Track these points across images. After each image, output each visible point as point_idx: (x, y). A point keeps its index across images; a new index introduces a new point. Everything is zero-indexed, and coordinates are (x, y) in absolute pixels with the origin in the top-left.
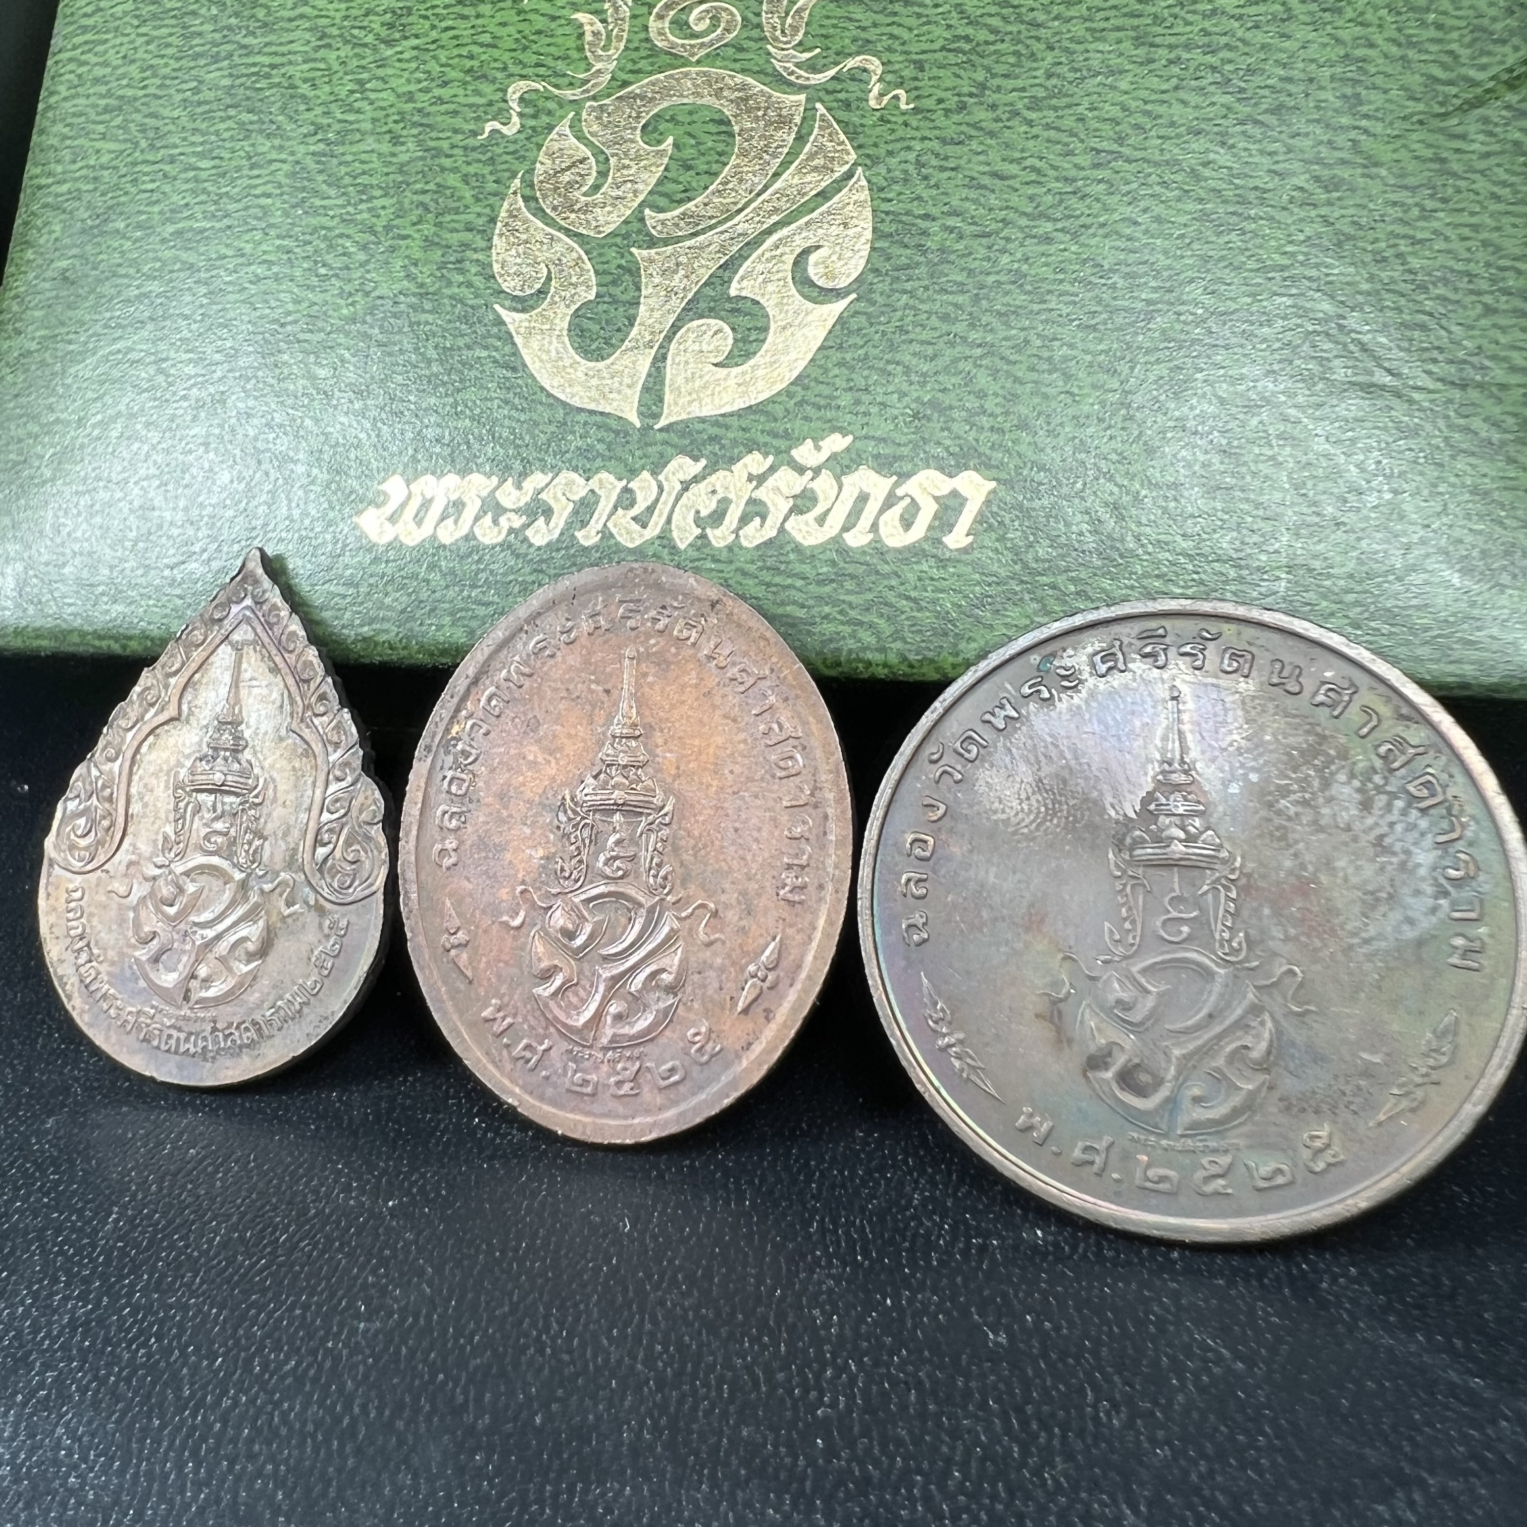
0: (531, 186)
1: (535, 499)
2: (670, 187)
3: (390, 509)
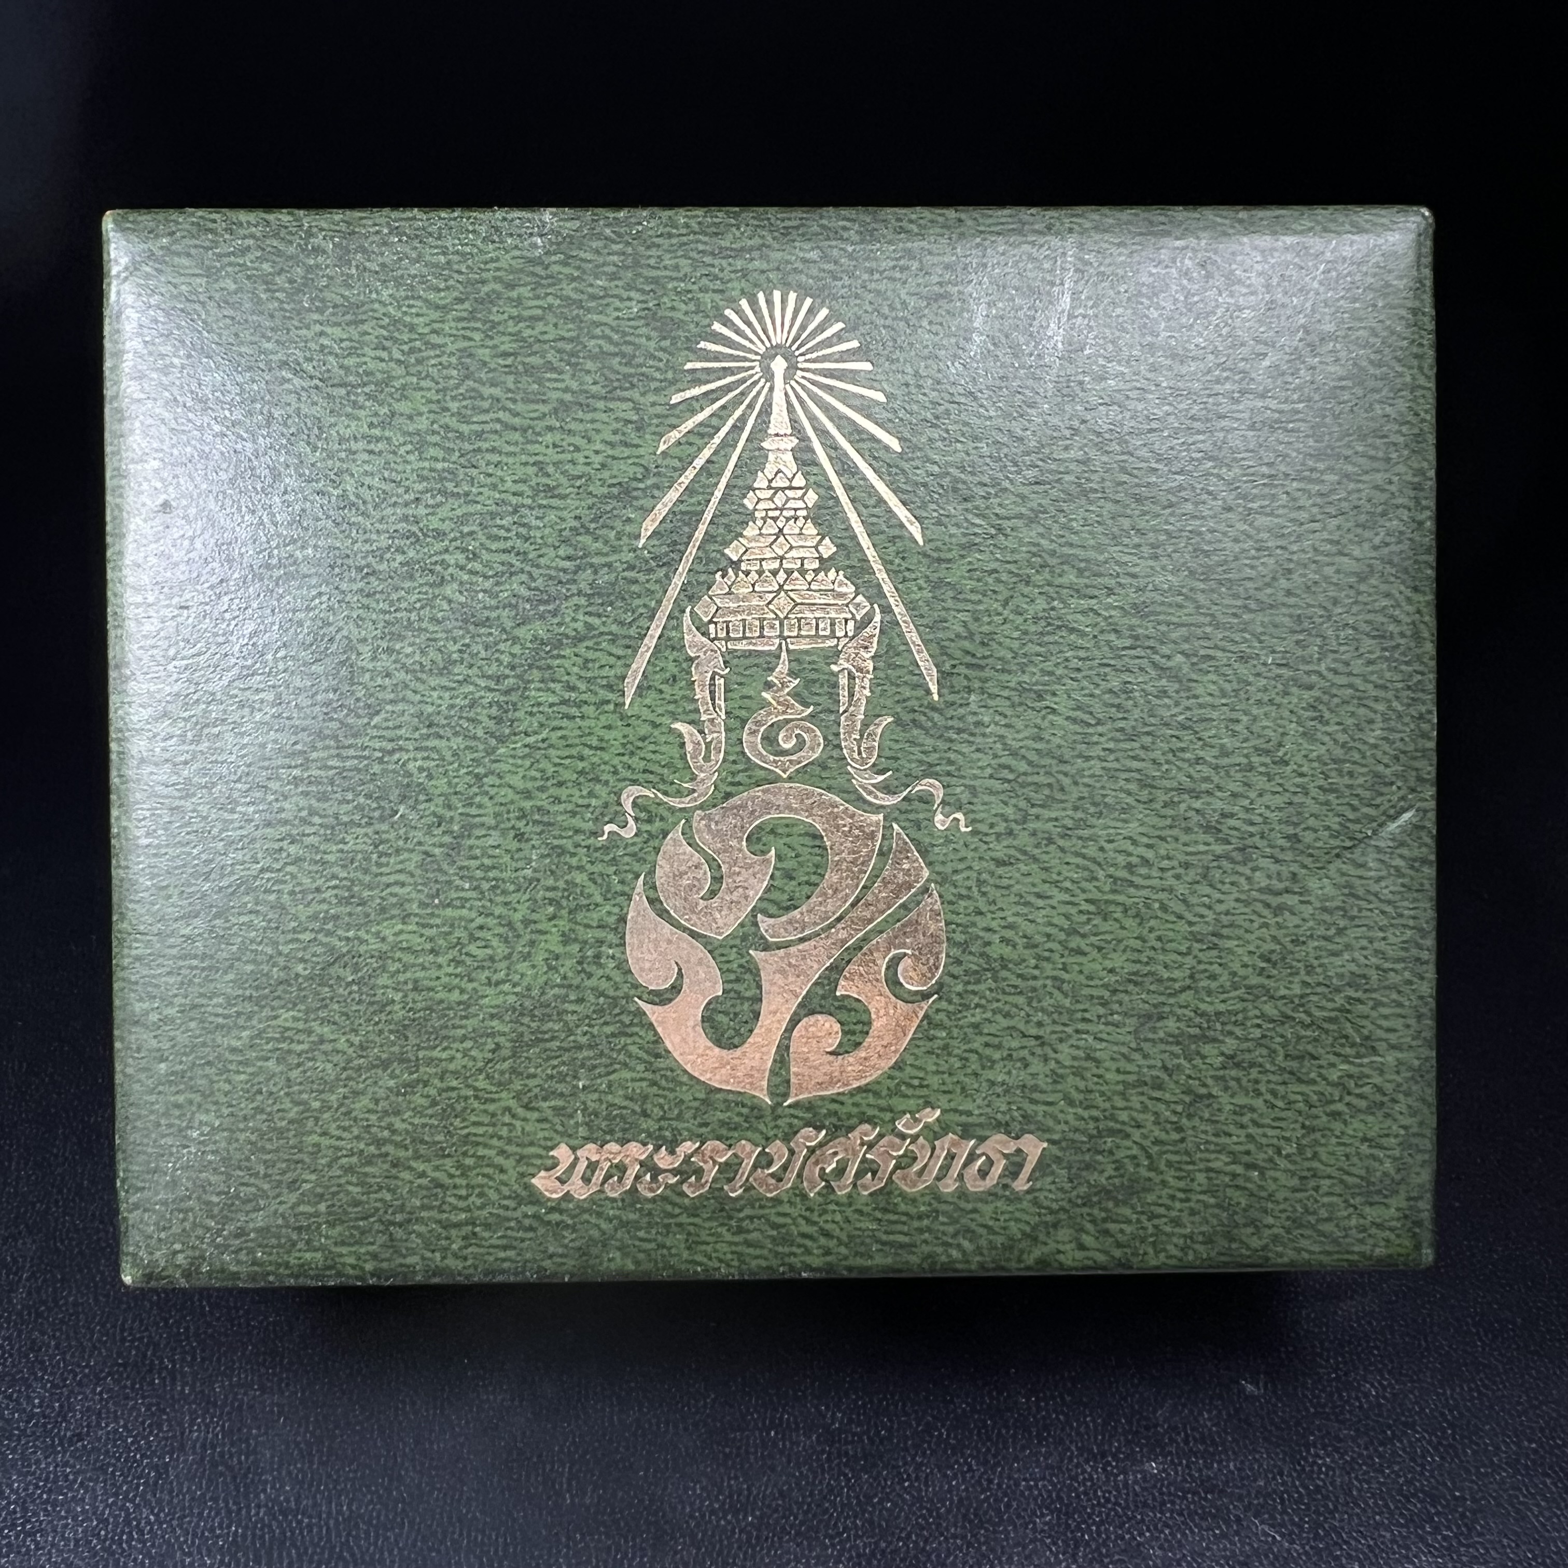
0: (654, 888)
1: (687, 1160)
2: (776, 895)
3: (559, 1171)
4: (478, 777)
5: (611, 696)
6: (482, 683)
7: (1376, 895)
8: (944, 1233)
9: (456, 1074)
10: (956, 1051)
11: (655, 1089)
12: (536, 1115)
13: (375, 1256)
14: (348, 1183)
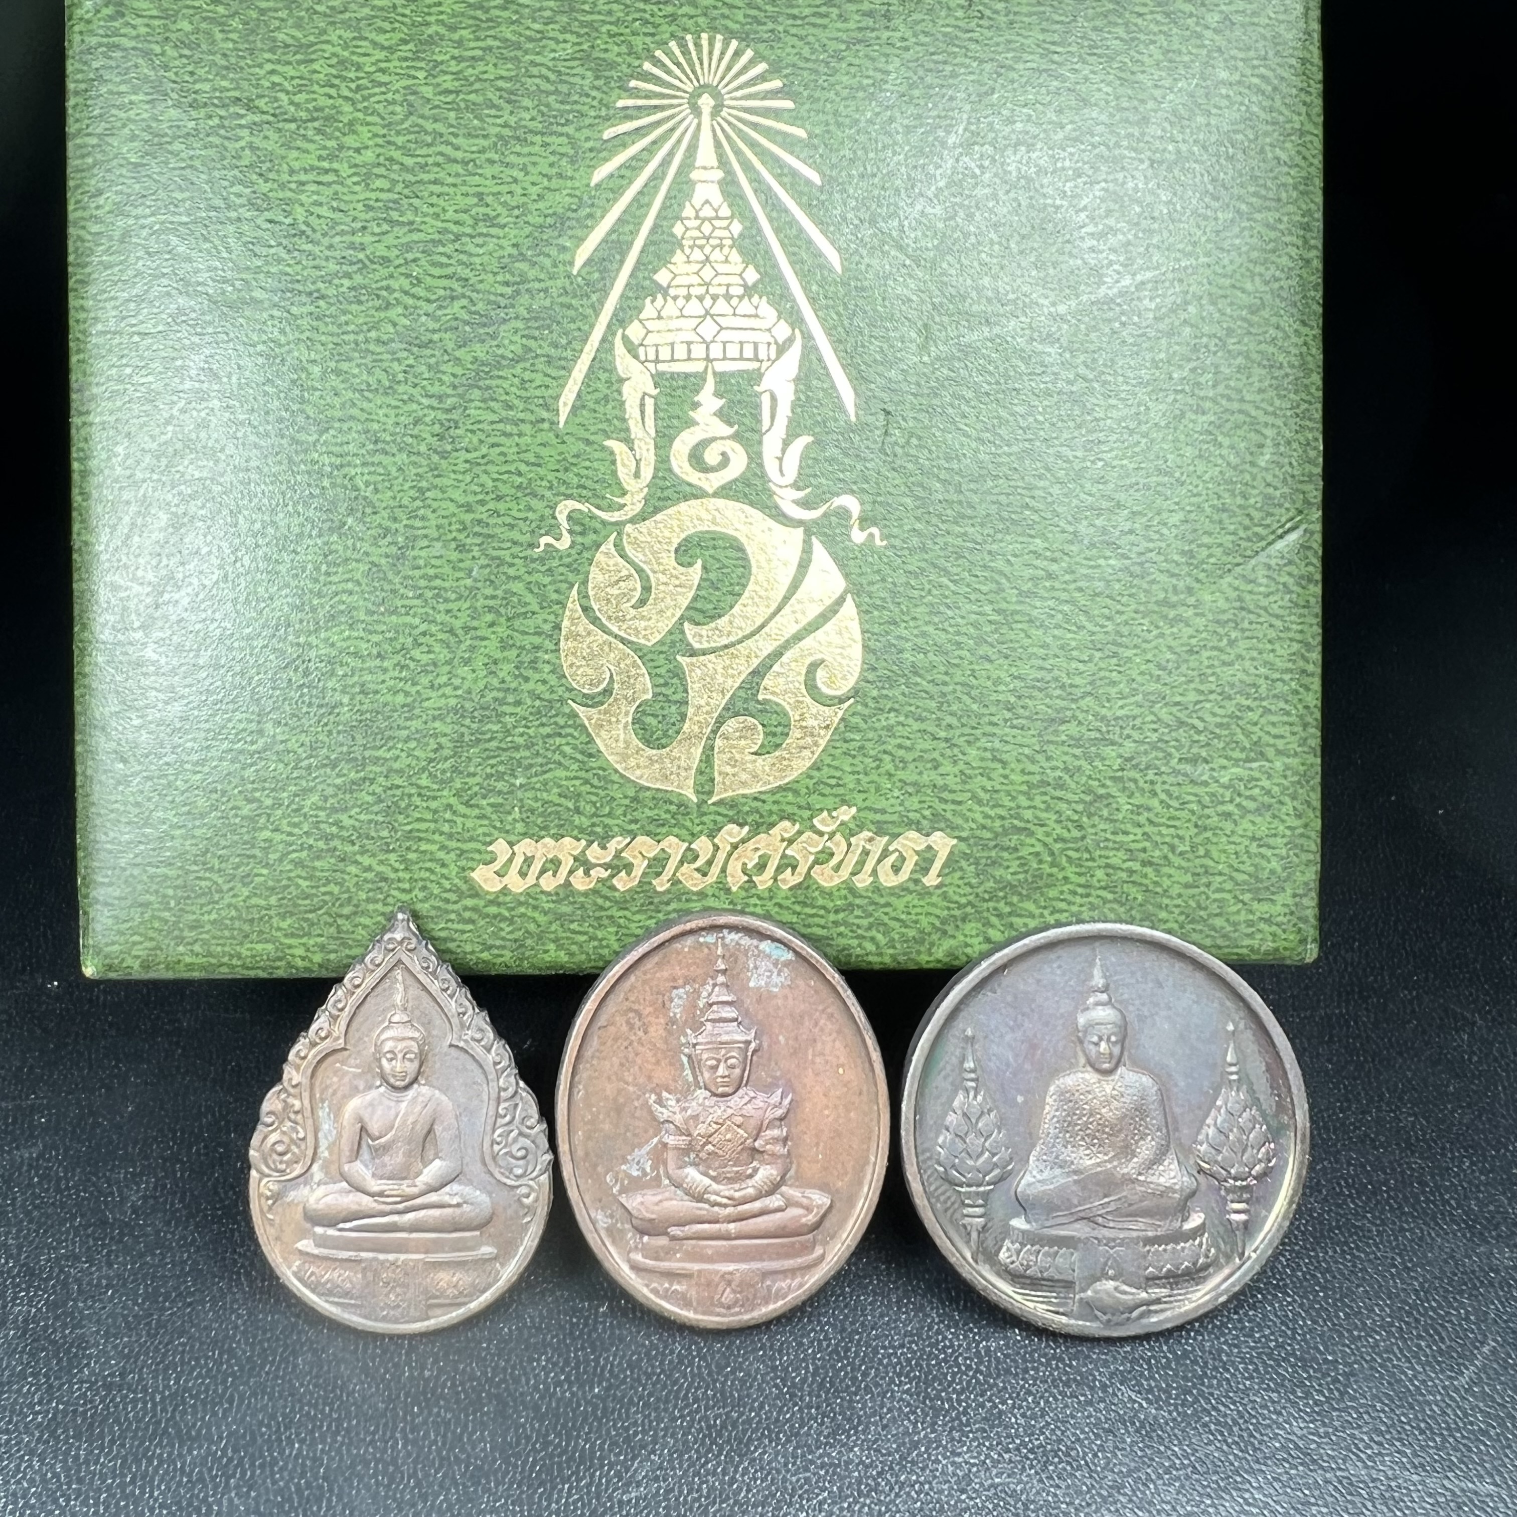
0: (587, 596)
1: (618, 855)
3: (497, 866)
4: (421, 491)
5: (545, 415)
6: (425, 401)
7: (1265, 609)
8: (859, 927)
9: (400, 772)
10: (872, 753)
11: (588, 788)
12: (476, 812)
13: (322, 947)
14: (299, 877)
